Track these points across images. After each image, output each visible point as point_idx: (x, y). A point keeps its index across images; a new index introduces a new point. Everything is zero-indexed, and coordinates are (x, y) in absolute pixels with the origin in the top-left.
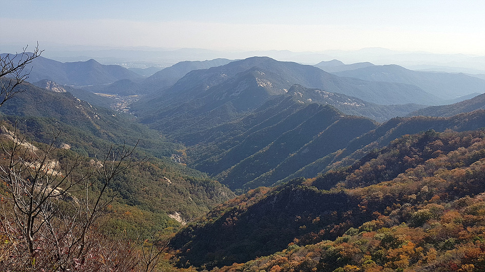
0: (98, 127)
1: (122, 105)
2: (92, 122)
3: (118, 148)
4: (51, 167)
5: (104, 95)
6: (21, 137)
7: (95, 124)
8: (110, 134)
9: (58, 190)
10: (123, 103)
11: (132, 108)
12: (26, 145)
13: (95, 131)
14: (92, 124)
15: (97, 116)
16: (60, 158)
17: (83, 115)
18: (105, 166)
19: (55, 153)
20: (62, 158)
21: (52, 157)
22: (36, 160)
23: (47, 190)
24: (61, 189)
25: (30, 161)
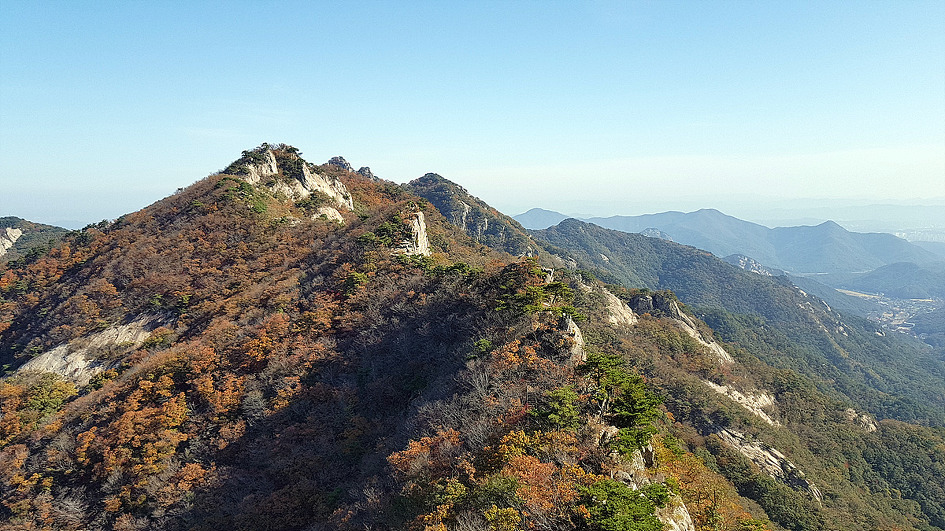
0: (843, 354)
1: (895, 318)
2: (832, 340)
3: (898, 403)
4: (758, 403)
5: (853, 293)
6: (708, 331)
7: (836, 346)
8: (871, 372)
9: (777, 457)
10: (895, 312)
11: (919, 325)
12: (713, 346)
13: (835, 359)
14: (831, 345)
15: (841, 329)
16: (778, 391)
17: (812, 323)
18: (883, 431)
19: (770, 378)
20: (781, 392)
21: (762, 385)
22: (730, 382)
23: (751, 451)
24: (783, 456)
25: (718, 382)
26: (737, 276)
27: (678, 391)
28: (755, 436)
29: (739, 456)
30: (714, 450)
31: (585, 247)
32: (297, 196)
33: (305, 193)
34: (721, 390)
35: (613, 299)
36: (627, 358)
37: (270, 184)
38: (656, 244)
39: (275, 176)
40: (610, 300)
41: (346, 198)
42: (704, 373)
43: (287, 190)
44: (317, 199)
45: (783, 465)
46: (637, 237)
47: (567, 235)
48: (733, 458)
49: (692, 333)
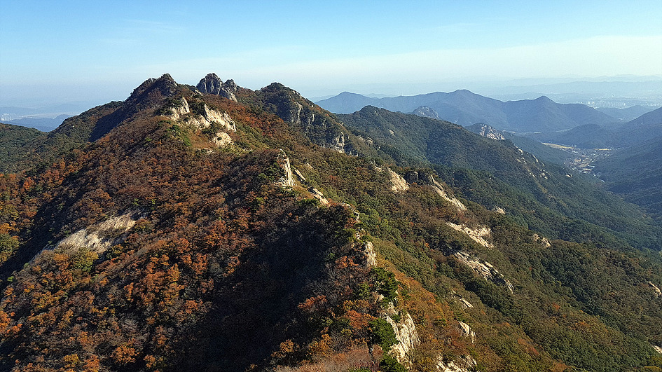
0: (544, 191)
1: (582, 163)
2: (537, 182)
3: (572, 224)
4: (480, 235)
5: (556, 146)
6: (451, 191)
7: (540, 186)
8: (561, 202)
9: (488, 267)
10: (583, 158)
11: (598, 167)
12: (454, 201)
13: (538, 195)
14: (536, 185)
15: (544, 174)
16: (493, 225)
17: (524, 172)
18: (554, 246)
19: (488, 217)
20: (495, 226)
21: (483, 222)
22: (463, 222)
23: (474, 264)
24: (492, 266)
25: (456, 223)
26: (478, 142)
27: (432, 230)
28: (476, 256)
29: (466, 267)
30: (452, 264)
31: (379, 125)
32: (202, 125)
33: (207, 124)
34: (458, 228)
35: (394, 175)
36: (402, 211)
37: (186, 120)
38: (425, 121)
39: (188, 114)
40: (393, 176)
41: (231, 124)
42: (448, 218)
43: (196, 122)
44: (215, 127)
45: (492, 271)
46: (412, 117)
47: (366, 117)
48: (463, 268)
49: (441, 193)
